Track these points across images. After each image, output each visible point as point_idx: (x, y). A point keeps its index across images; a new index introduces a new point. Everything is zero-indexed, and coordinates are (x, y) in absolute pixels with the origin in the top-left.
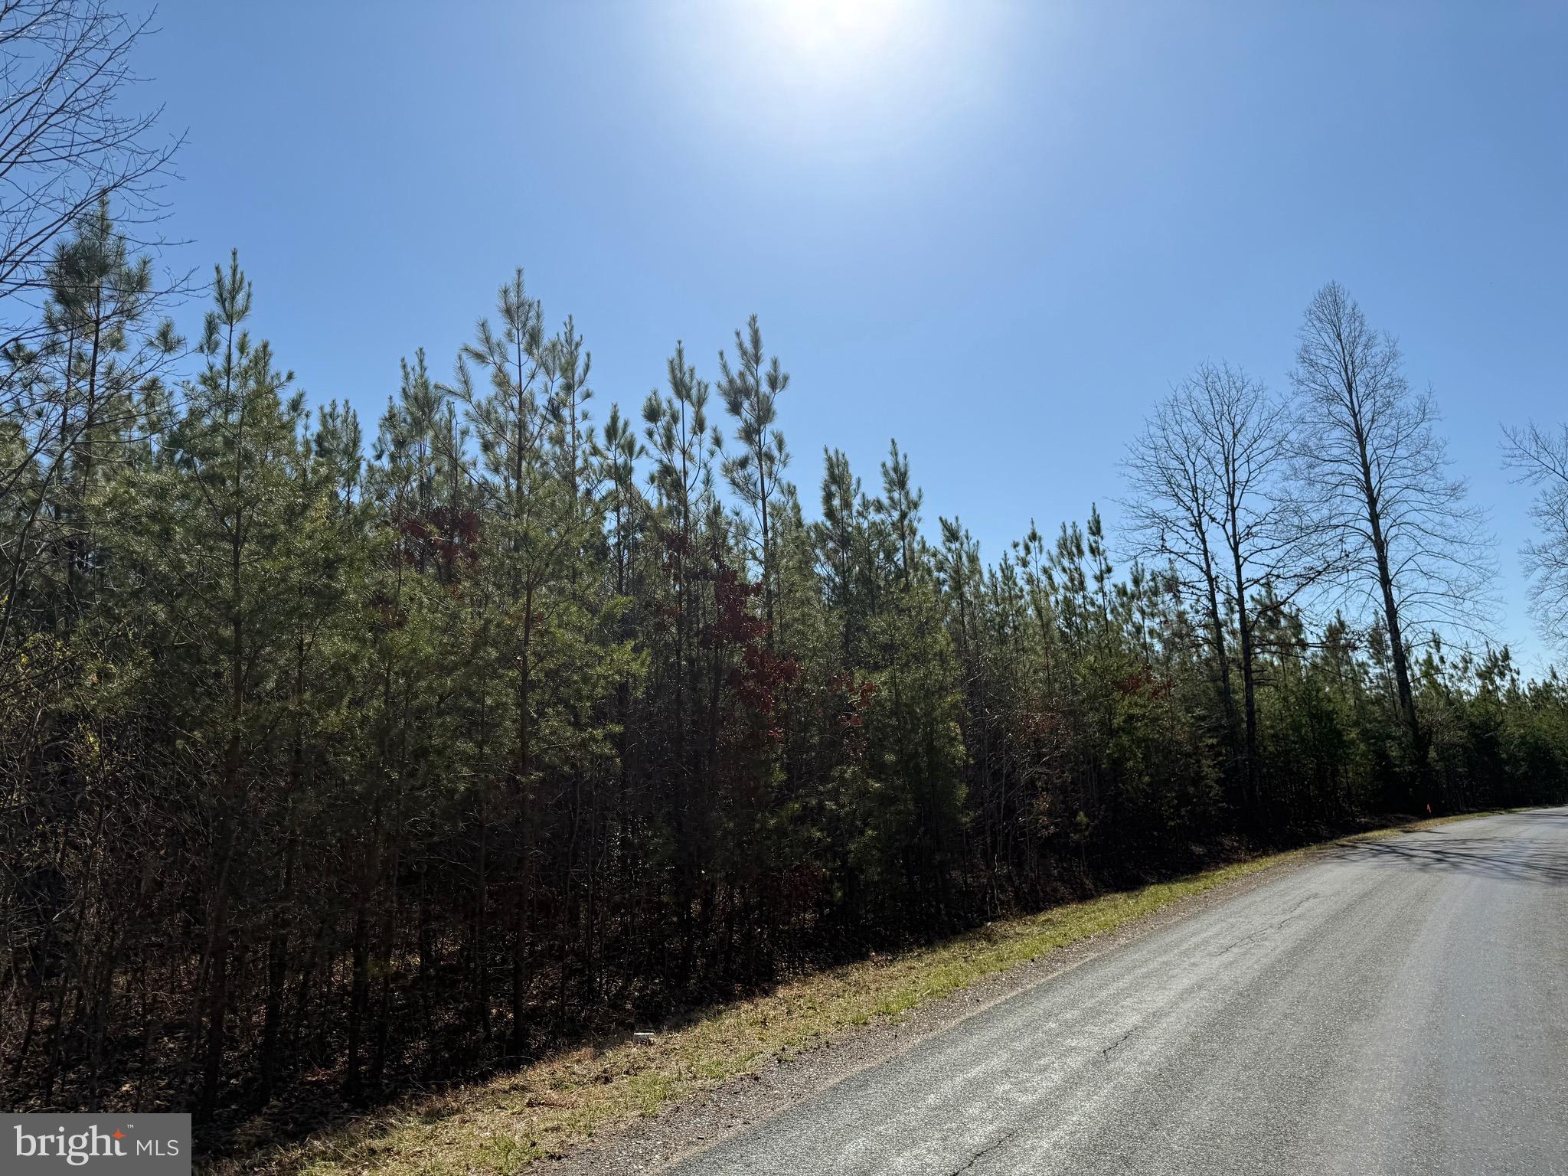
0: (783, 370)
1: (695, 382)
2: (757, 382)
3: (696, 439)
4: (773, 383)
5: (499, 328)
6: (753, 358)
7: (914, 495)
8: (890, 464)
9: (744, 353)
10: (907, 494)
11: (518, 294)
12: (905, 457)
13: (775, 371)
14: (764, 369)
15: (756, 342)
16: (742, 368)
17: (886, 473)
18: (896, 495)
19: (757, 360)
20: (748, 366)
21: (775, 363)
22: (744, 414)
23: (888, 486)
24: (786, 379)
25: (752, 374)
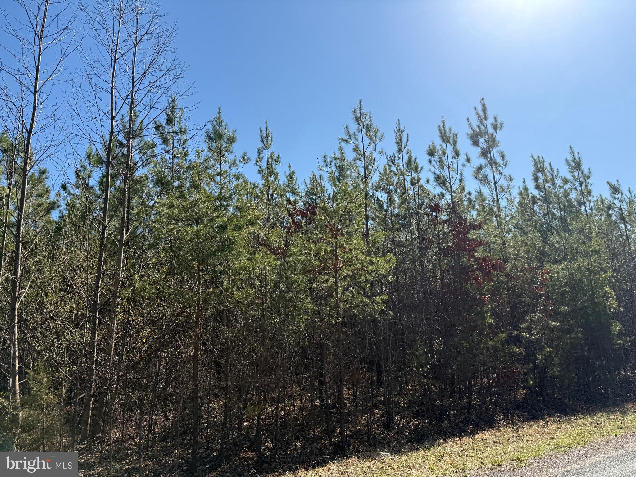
0: (499, 120)
1: (452, 134)
2: (486, 128)
3: (454, 160)
4: (495, 128)
5: (354, 127)
6: (483, 118)
7: (586, 172)
8: (570, 159)
9: (479, 116)
10: (582, 172)
11: (360, 111)
12: (579, 153)
13: (496, 121)
14: (490, 122)
15: (484, 110)
16: (478, 124)
17: (568, 164)
18: (576, 174)
19: (486, 118)
20: (481, 122)
21: (495, 118)
22: (481, 145)
23: (570, 170)
24: (502, 124)
25: (484, 125)
